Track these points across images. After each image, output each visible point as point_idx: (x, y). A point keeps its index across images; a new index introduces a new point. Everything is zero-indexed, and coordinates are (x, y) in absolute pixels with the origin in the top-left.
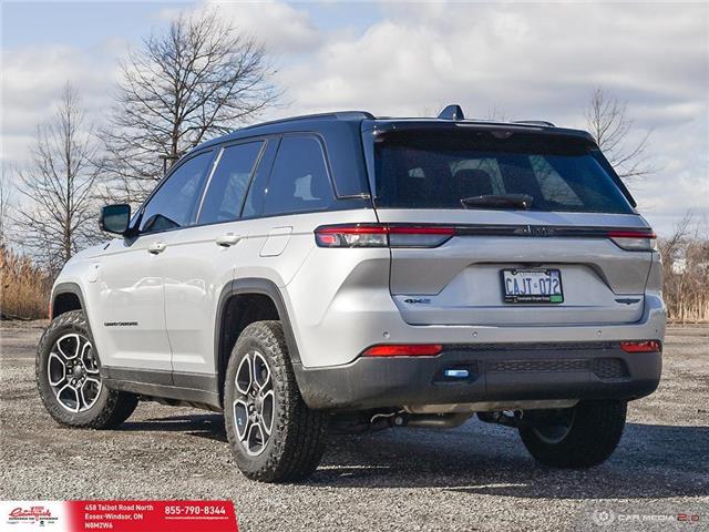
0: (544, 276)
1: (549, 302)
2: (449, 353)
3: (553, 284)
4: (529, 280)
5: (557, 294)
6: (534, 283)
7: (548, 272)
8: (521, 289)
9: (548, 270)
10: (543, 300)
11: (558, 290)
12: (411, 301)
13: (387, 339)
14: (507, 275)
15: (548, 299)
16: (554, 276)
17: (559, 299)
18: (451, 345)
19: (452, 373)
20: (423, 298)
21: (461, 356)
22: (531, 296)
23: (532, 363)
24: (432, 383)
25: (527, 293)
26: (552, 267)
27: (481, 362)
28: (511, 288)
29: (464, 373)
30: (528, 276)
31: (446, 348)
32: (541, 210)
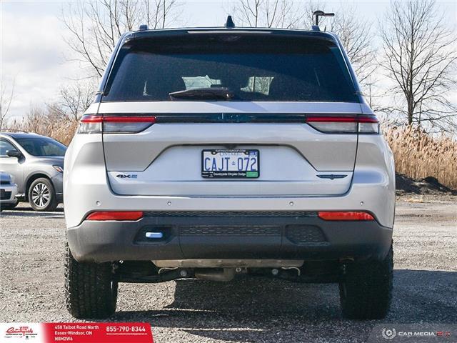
0: (243, 155)
1: (245, 177)
2: (147, 218)
3: (251, 162)
4: (227, 159)
5: (253, 171)
6: (233, 161)
7: (248, 152)
8: (219, 166)
9: (247, 151)
10: (240, 175)
11: (255, 167)
12: (122, 176)
13: (99, 207)
14: (207, 154)
15: (244, 174)
16: (253, 156)
17: (255, 174)
18: (150, 212)
19: (148, 235)
20: (131, 174)
21: (158, 221)
22: (227, 172)
23: (223, 228)
24: (134, 242)
25: (225, 169)
26: (252, 148)
27: (175, 226)
28: (209, 165)
29: (158, 235)
30: (228, 155)
31: (145, 214)
32: (242, 100)
